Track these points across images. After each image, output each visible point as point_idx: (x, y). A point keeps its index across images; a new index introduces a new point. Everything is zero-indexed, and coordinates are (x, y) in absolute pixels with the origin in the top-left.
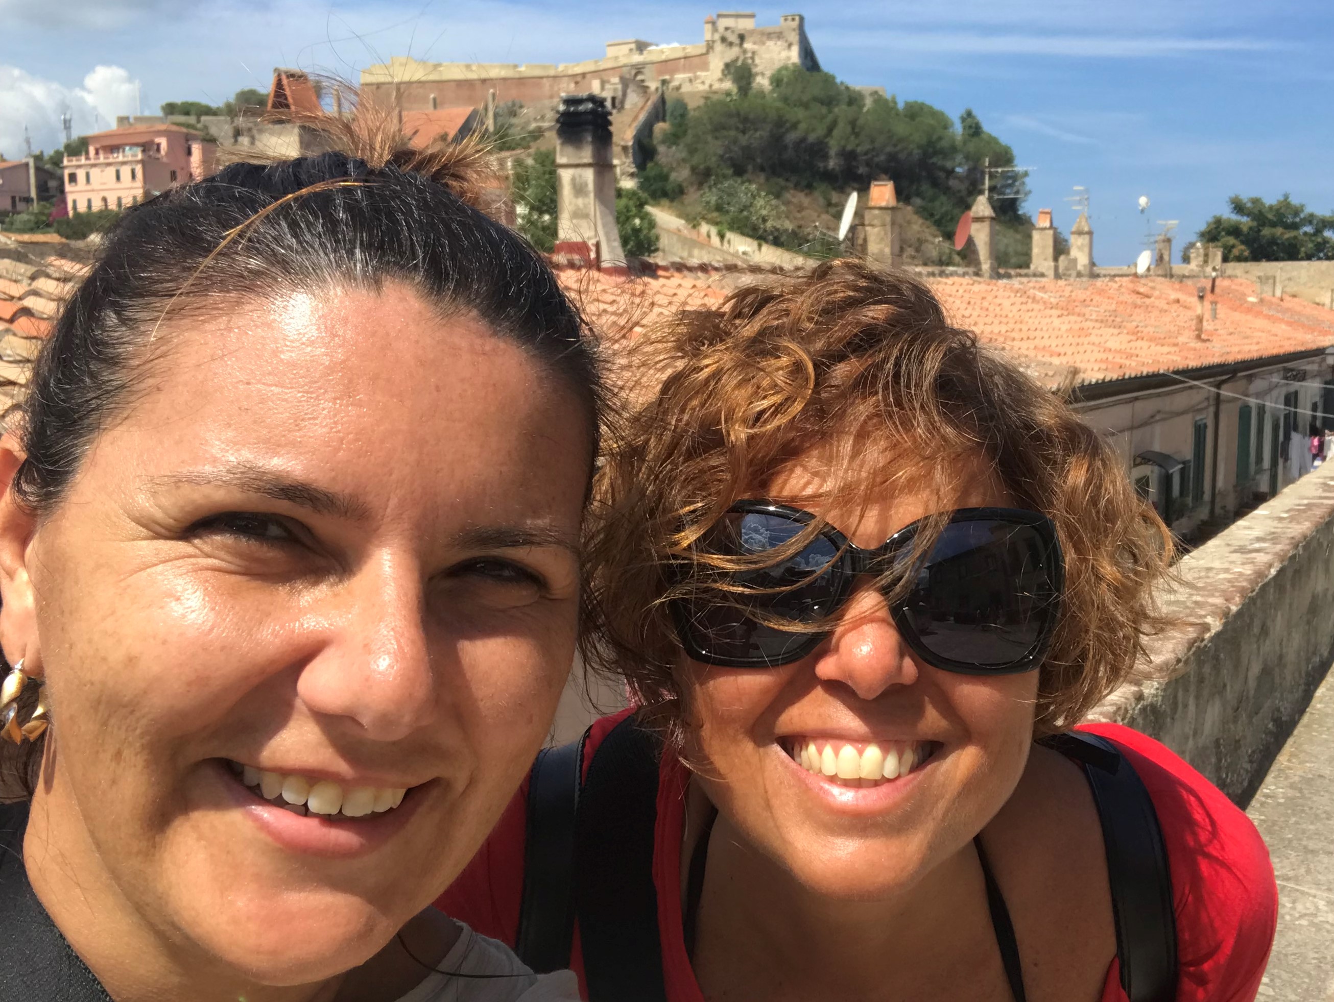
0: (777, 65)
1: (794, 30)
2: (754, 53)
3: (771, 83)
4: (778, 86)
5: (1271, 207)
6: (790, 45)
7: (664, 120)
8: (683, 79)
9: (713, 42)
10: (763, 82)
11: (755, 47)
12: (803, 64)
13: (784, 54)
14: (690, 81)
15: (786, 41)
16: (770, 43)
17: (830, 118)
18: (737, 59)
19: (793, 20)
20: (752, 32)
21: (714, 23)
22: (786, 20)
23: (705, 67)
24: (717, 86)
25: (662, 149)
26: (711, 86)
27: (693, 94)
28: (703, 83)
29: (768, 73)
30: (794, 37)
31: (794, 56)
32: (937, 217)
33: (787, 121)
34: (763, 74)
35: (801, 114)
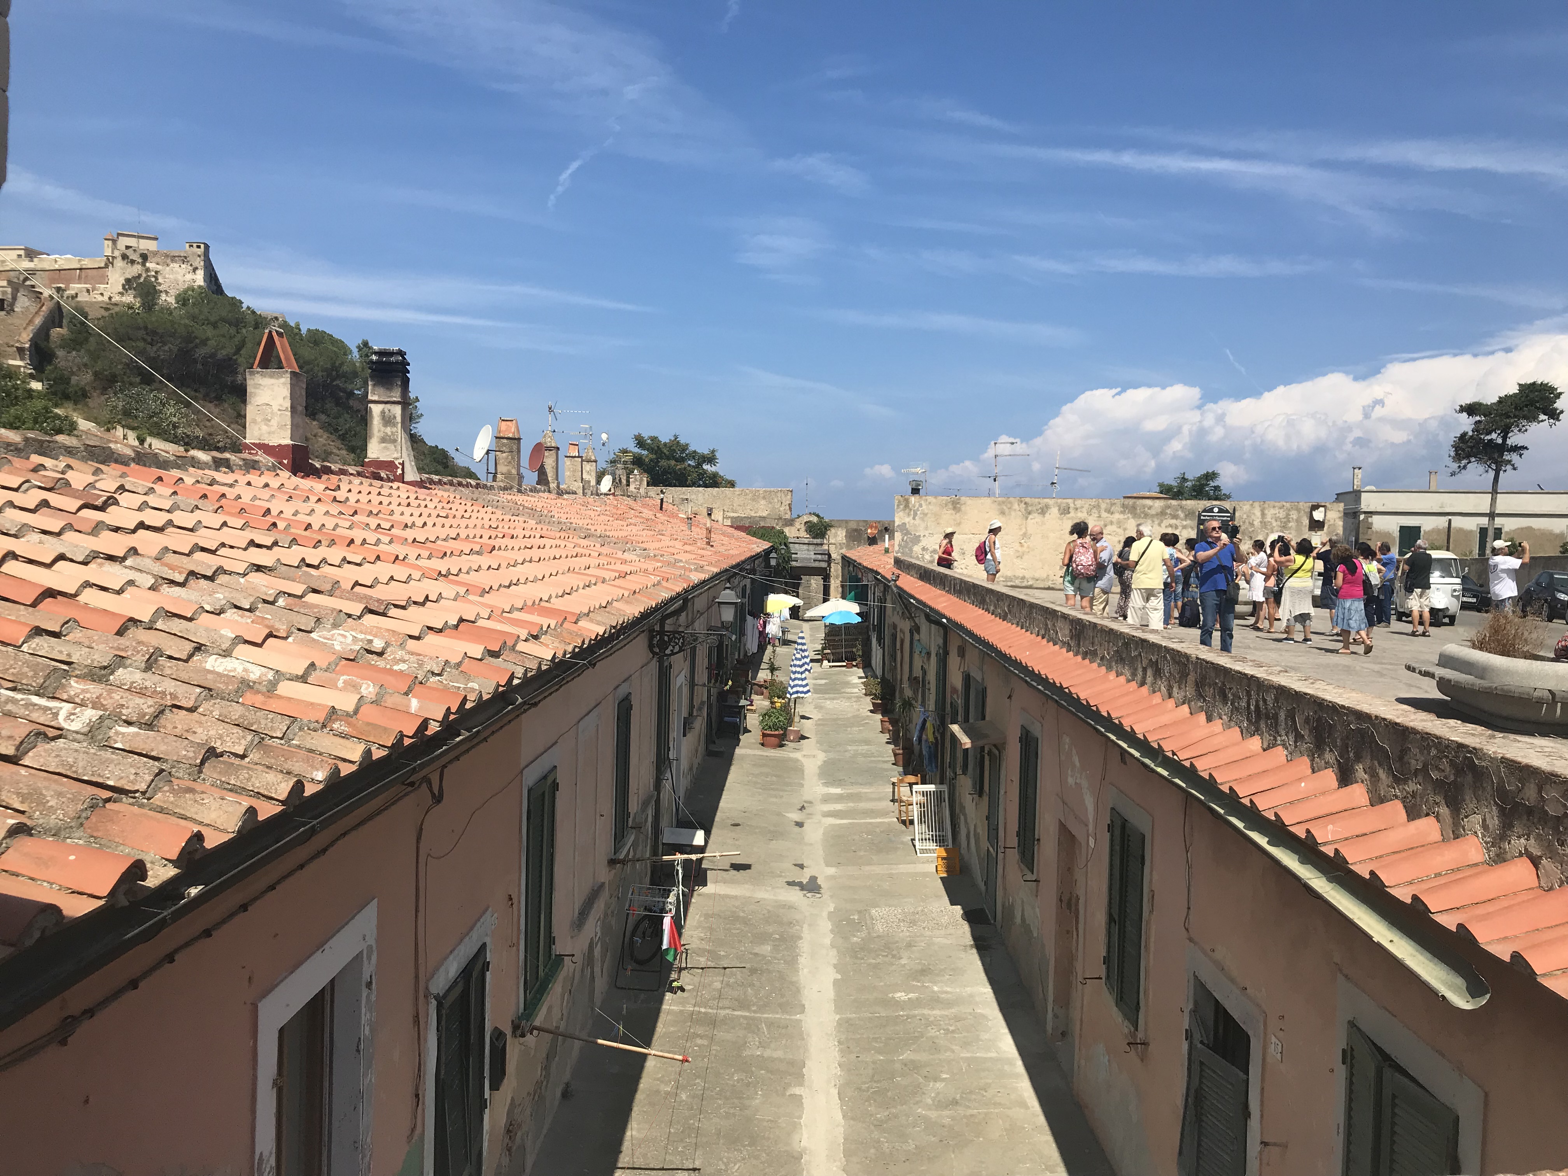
0: (182, 287)
1: (199, 256)
2: (156, 272)
3: (177, 303)
4: (184, 305)
5: (665, 444)
6: (195, 270)
7: (61, 327)
8: (81, 290)
9: (113, 258)
10: (168, 299)
11: (159, 267)
12: (208, 286)
13: (189, 277)
14: (88, 291)
15: (191, 265)
16: (175, 266)
17: (238, 338)
18: (140, 276)
19: (199, 247)
20: (155, 253)
21: (114, 242)
22: (191, 246)
23: (104, 280)
24: (117, 298)
25: (60, 353)
26: (110, 298)
27: (92, 304)
28: (102, 294)
29: (173, 292)
30: (200, 263)
31: (199, 279)
32: (341, 433)
33: (196, 338)
34: (167, 292)
35: (210, 332)
